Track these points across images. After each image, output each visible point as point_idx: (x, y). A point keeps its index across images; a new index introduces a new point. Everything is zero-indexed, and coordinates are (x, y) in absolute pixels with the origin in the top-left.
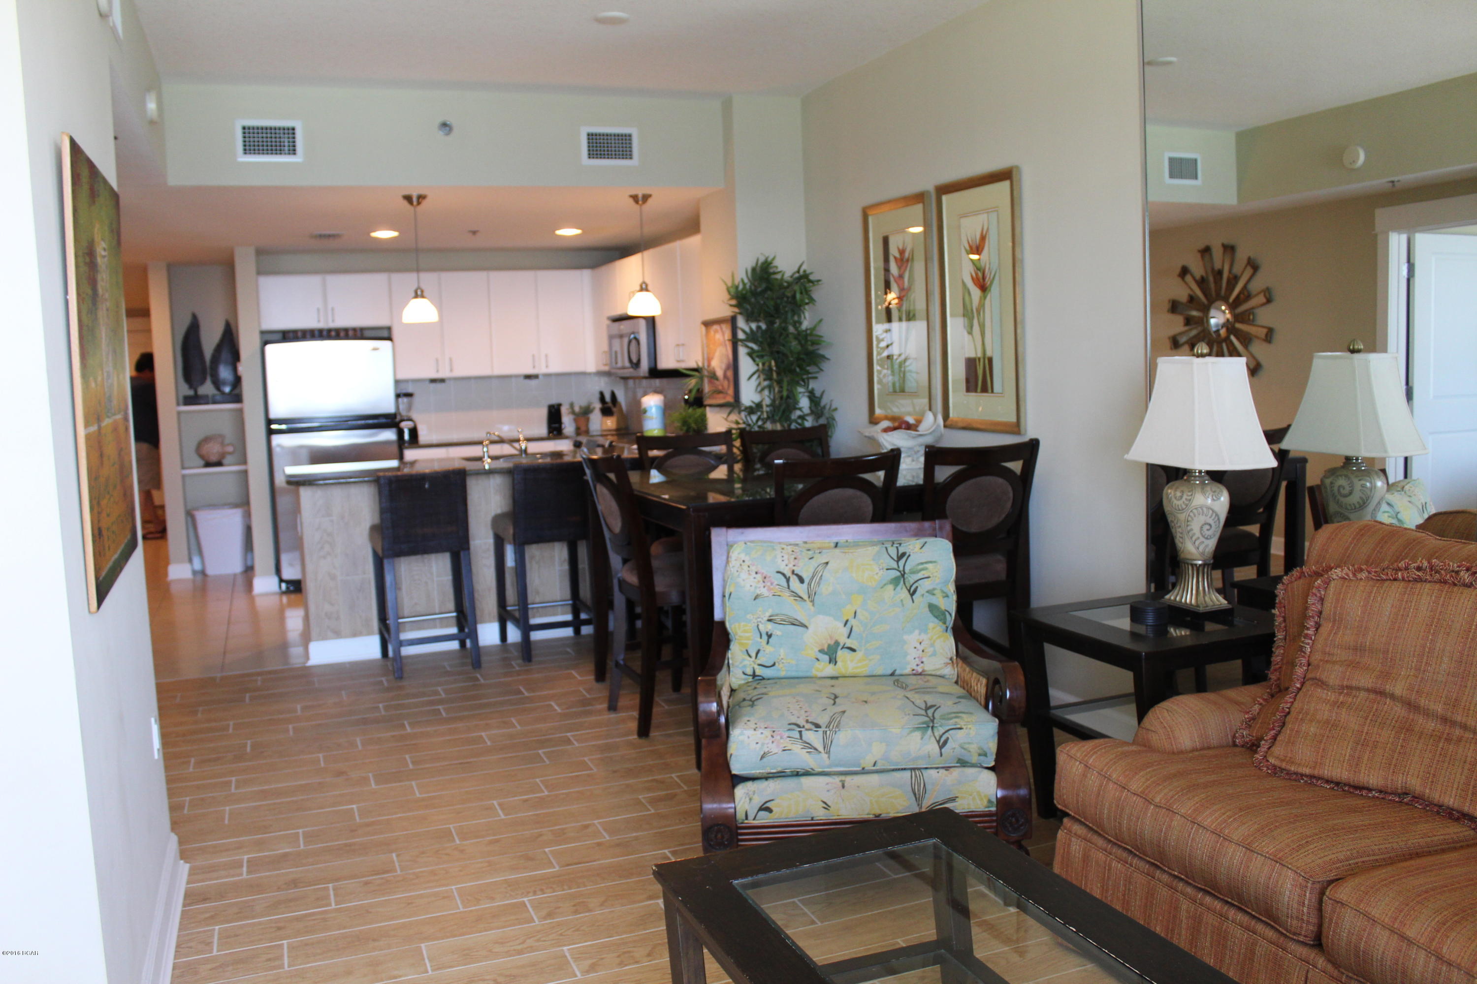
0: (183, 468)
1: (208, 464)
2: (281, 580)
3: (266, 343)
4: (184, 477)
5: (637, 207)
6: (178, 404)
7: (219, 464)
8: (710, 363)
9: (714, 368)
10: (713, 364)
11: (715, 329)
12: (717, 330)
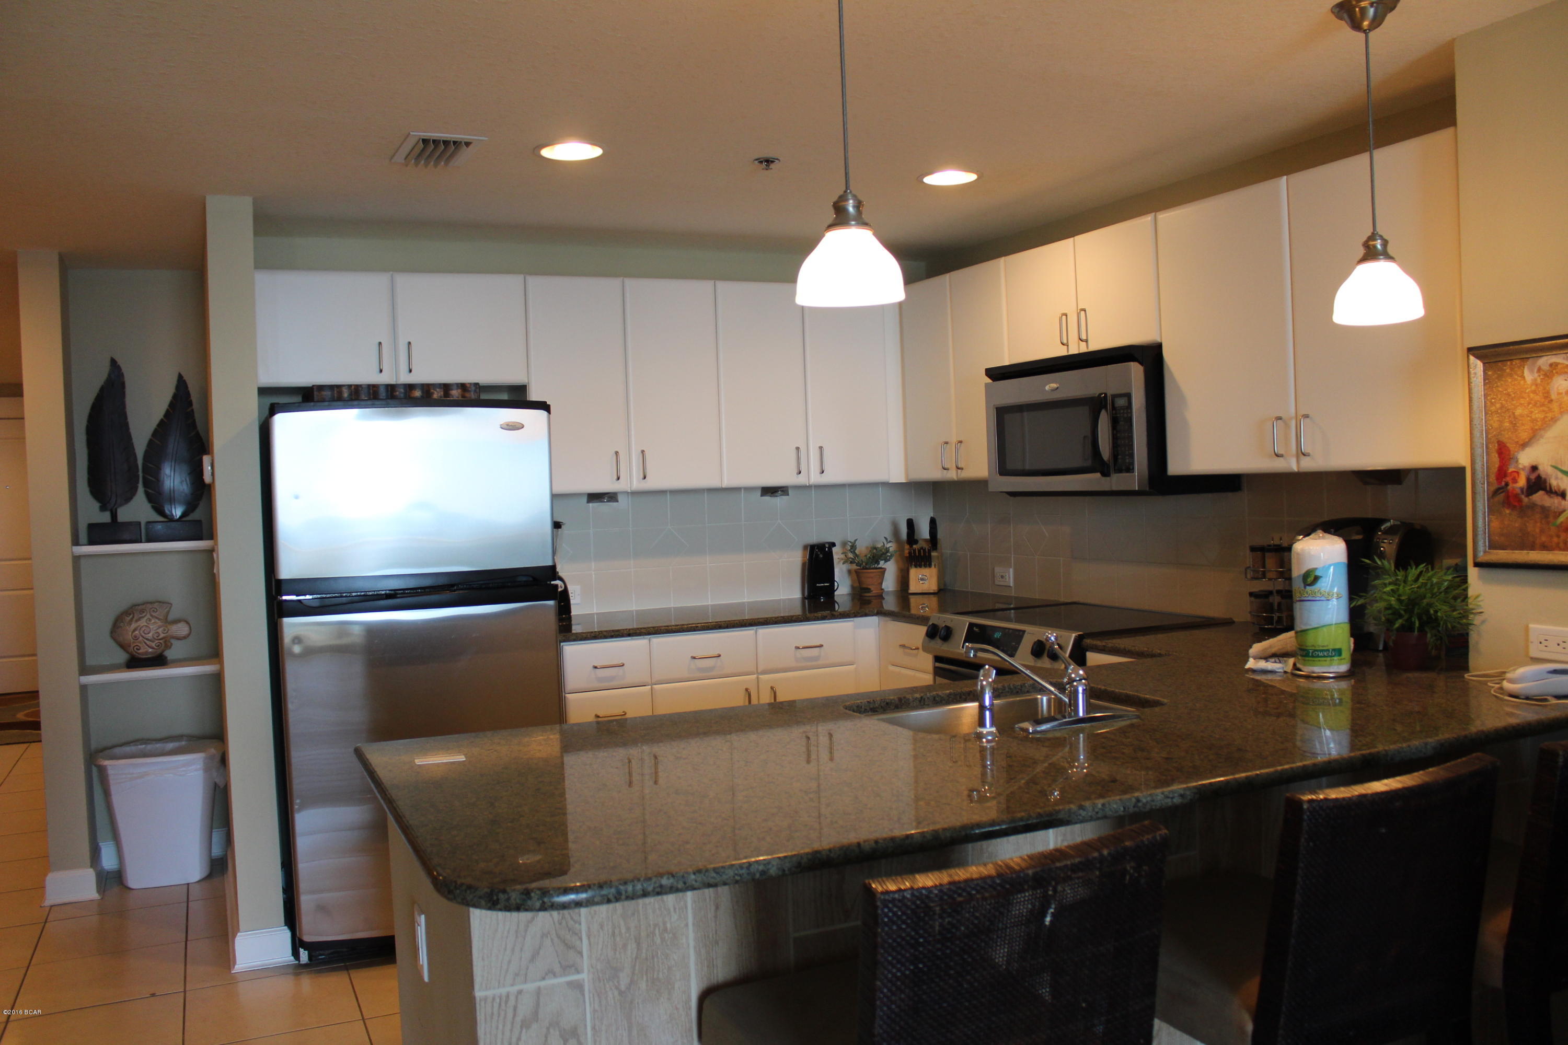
0: (84, 670)
1: (135, 662)
2: (297, 944)
3: (273, 410)
4: (84, 688)
5: (1362, 36)
6: (76, 542)
7: (159, 661)
8: (1509, 455)
9: (1534, 468)
10: (1525, 458)
11: (1551, 365)
12: (1559, 366)
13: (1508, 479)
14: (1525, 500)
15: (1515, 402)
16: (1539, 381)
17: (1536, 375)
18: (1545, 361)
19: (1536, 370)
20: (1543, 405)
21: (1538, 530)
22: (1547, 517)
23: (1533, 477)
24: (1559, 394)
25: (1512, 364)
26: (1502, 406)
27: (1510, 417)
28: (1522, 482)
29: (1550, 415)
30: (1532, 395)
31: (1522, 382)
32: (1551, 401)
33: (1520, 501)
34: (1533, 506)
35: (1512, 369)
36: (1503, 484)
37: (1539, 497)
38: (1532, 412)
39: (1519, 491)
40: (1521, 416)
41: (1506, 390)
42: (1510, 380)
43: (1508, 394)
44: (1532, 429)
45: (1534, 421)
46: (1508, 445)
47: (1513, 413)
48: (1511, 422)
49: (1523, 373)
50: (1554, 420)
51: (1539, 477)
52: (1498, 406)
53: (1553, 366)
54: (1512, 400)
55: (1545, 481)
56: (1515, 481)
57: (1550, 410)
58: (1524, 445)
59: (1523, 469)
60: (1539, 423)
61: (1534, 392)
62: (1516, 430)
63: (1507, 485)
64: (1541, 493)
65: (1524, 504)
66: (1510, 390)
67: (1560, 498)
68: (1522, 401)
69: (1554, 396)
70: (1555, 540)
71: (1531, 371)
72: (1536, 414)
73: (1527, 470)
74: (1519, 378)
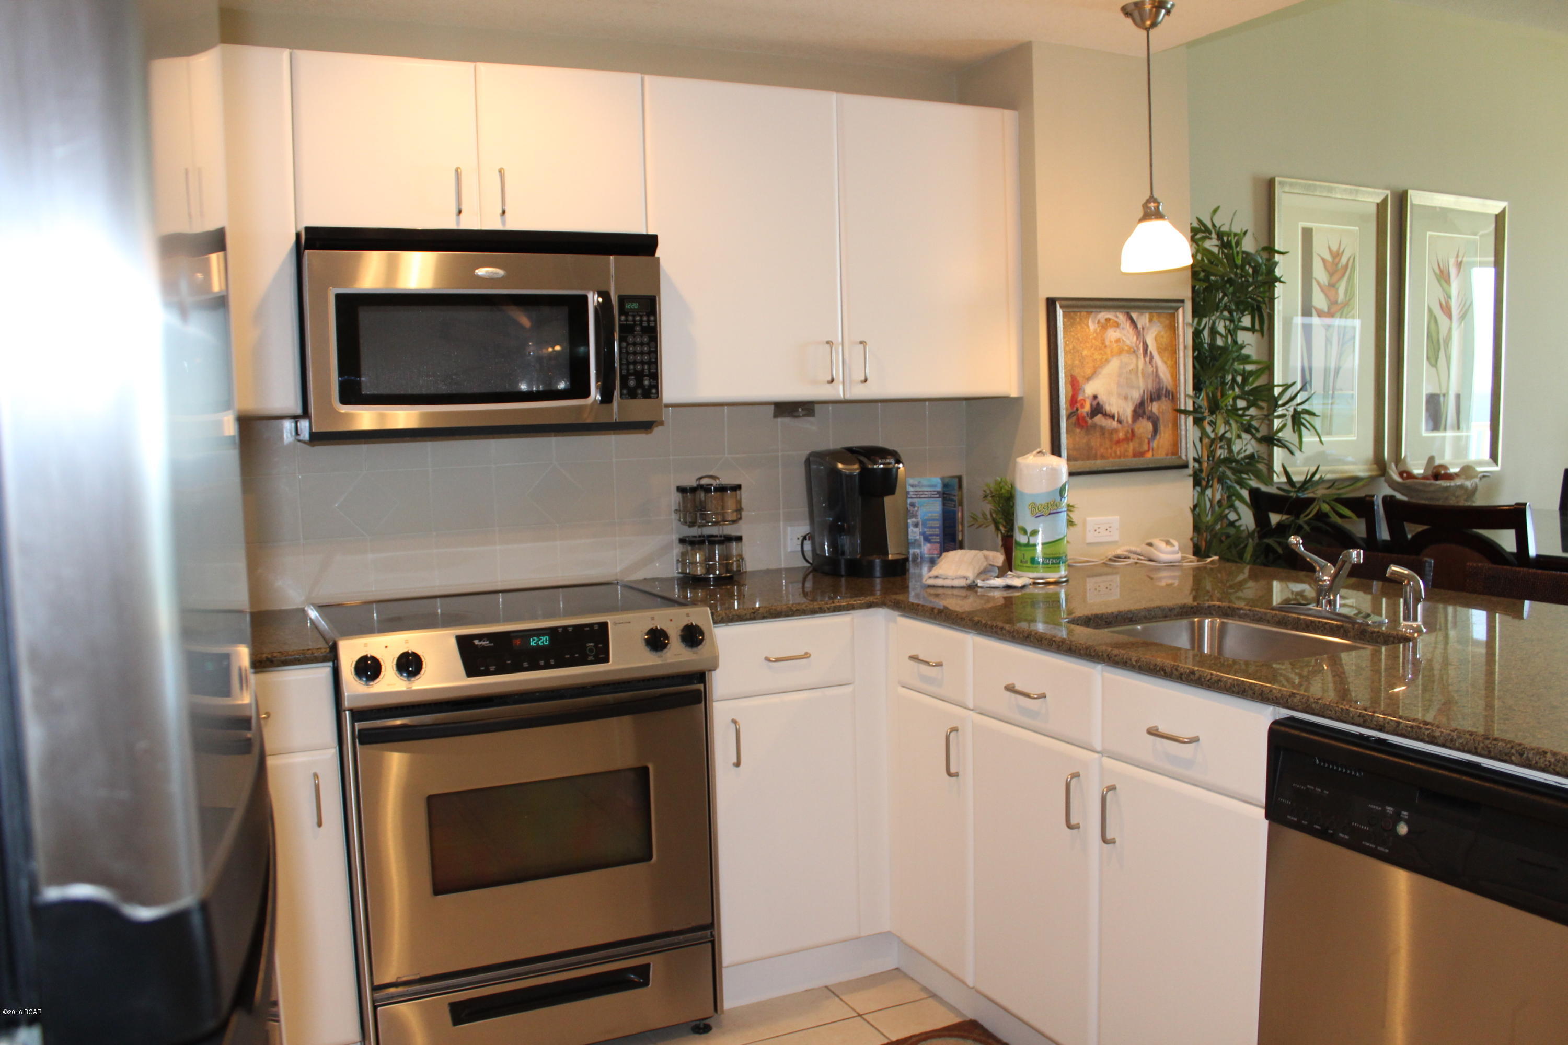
8: (1078, 386)
9: (1095, 397)
10: (1090, 389)
11: (1106, 320)
12: (1111, 321)
13: (1078, 405)
14: (1090, 421)
15: (1082, 345)
16: (1098, 330)
17: (1096, 325)
18: (1103, 315)
19: (1096, 322)
20: (1100, 349)
21: (1098, 445)
22: (1103, 434)
23: (1095, 403)
24: (1111, 342)
25: (1080, 315)
26: (1074, 348)
27: (1079, 356)
28: (1087, 408)
29: (1105, 357)
30: (1094, 341)
31: (1087, 330)
32: (1106, 347)
33: (1086, 422)
34: (1094, 426)
35: (1081, 319)
36: (1075, 409)
37: (1099, 419)
38: (1093, 354)
39: (1085, 415)
40: (1087, 356)
41: (1076, 335)
42: (1079, 328)
43: (1078, 339)
44: (1094, 367)
45: (1094, 361)
46: (1078, 378)
47: (1081, 353)
48: (1080, 361)
49: (1088, 322)
50: (1107, 361)
51: (1098, 404)
52: (1071, 347)
53: (1108, 320)
54: (1081, 342)
55: (1102, 407)
56: (1082, 406)
57: (1106, 353)
58: (1088, 379)
59: (1088, 397)
60: (1098, 363)
61: (1095, 338)
62: (1083, 367)
63: (1077, 410)
64: (1100, 416)
65: (1089, 424)
66: (1079, 335)
67: (1111, 420)
68: (1088, 345)
69: (1107, 343)
70: (1109, 451)
71: (1093, 322)
72: (1097, 356)
73: (1091, 398)
74: (1085, 327)
